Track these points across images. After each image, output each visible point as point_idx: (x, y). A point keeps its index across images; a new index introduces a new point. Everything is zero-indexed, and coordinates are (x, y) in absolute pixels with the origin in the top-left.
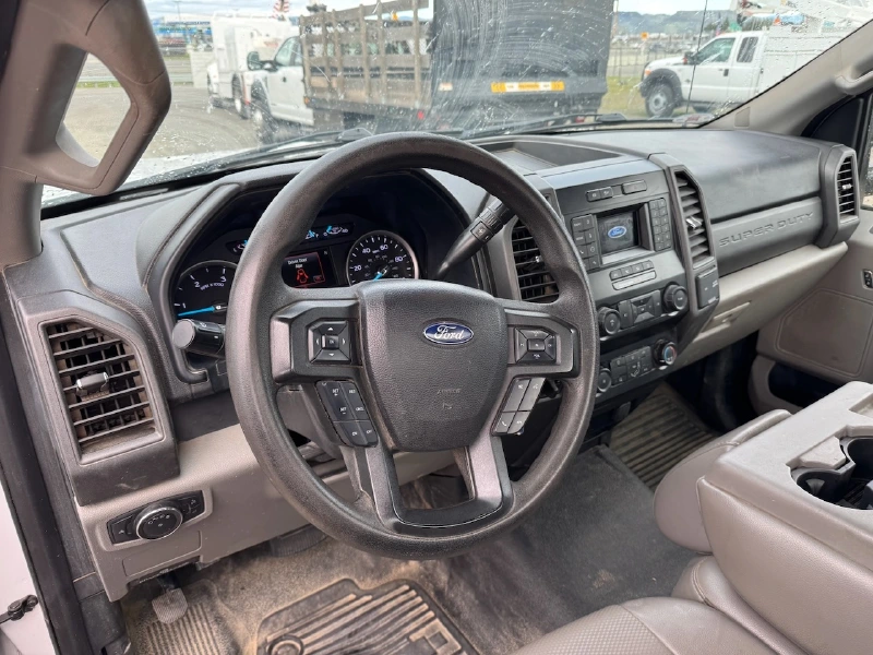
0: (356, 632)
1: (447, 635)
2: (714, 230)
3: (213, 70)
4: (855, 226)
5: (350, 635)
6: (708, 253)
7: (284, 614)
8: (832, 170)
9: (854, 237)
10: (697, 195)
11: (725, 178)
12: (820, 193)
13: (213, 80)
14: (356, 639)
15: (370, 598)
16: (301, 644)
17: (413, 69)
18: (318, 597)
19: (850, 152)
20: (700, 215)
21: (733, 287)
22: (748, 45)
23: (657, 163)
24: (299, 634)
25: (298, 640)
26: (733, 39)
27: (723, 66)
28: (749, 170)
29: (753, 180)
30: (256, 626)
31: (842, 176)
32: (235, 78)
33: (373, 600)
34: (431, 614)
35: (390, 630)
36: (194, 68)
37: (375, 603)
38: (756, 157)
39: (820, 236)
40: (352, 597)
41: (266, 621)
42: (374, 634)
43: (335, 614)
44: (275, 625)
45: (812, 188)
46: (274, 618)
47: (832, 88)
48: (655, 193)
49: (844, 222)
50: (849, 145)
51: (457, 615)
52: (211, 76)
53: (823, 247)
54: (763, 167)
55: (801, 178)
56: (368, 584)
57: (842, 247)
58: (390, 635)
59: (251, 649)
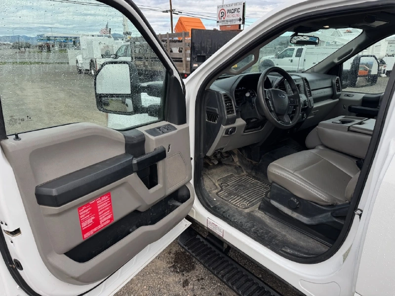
1: (258, 181)
2: (312, 92)
3: (79, 58)
4: (340, 95)
6: (311, 96)
7: (222, 179)
8: (334, 81)
9: (341, 97)
10: (308, 84)
11: (312, 81)
12: (332, 86)
13: (79, 62)
17: (182, 58)
18: (228, 177)
19: (338, 77)
20: (309, 88)
21: (316, 105)
22: (300, 51)
23: (300, 77)
25: (226, 183)
26: (294, 49)
27: (290, 58)
28: (317, 80)
29: (318, 83)
30: (216, 181)
31: (336, 83)
32: (92, 61)
33: (239, 178)
36: (69, 57)
38: (318, 78)
39: (332, 96)
40: (234, 177)
41: (218, 180)
43: (232, 180)
45: (330, 85)
46: (220, 180)
47: (333, 63)
48: (301, 83)
49: (338, 93)
50: (337, 76)
52: (78, 61)
53: (334, 99)
54: (320, 80)
55: (327, 83)
56: (236, 175)
57: (338, 100)
58: (246, 182)
59: (217, 184)
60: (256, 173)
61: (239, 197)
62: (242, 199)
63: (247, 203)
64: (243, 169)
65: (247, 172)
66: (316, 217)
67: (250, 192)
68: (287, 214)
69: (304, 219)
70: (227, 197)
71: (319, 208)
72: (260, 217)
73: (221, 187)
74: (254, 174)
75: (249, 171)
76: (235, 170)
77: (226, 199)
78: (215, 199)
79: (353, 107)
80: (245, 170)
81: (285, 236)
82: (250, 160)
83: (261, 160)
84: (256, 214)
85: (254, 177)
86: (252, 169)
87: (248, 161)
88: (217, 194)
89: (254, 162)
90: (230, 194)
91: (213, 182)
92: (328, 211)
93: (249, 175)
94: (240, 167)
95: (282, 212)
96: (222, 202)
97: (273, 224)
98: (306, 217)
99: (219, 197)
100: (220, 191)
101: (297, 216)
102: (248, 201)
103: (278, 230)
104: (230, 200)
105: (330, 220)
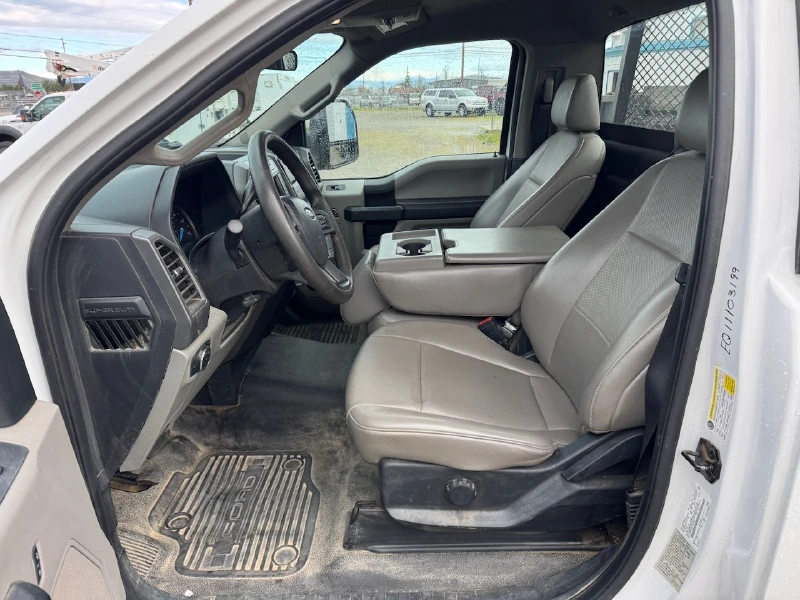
0: (209, 490)
1: (260, 457)
5: (207, 493)
7: (157, 508)
14: (212, 492)
15: (198, 474)
16: (184, 514)
18: (169, 490)
24: (176, 511)
25: (180, 513)
30: (147, 524)
31: (310, 162)
33: (201, 473)
34: (241, 457)
35: (227, 476)
37: (204, 473)
40: (186, 480)
41: (150, 518)
42: (219, 484)
43: (187, 491)
44: (157, 516)
46: (153, 513)
47: (292, 117)
51: (256, 448)
56: (188, 470)
58: (230, 478)
59: (154, 534)
60: (236, 435)
61: (257, 538)
62: (265, 540)
63: (290, 542)
64: (192, 441)
65: (207, 444)
66: (524, 499)
67: (268, 503)
68: (449, 527)
69: (498, 518)
70: (219, 560)
71: (527, 475)
72: (366, 568)
73: (176, 536)
74: (231, 441)
75: (213, 438)
76: (176, 456)
77: (224, 568)
78: (188, 593)
79: (354, 209)
80: (199, 441)
81: (455, 582)
82: (204, 407)
83: (240, 396)
84: (351, 567)
85: (236, 450)
86: (220, 429)
87: (201, 412)
88: (180, 568)
89: (220, 409)
90: (222, 545)
91: (140, 535)
92: (551, 473)
93: (218, 450)
94: (181, 438)
95: (436, 526)
96: (220, 586)
97: (409, 568)
98: (497, 510)
99: (197, 574)
100: (183, 552)
101: (476, 518)
102: (288, 533)
103: (430, 576)
104: (238, 567)
105: (567, 493)
